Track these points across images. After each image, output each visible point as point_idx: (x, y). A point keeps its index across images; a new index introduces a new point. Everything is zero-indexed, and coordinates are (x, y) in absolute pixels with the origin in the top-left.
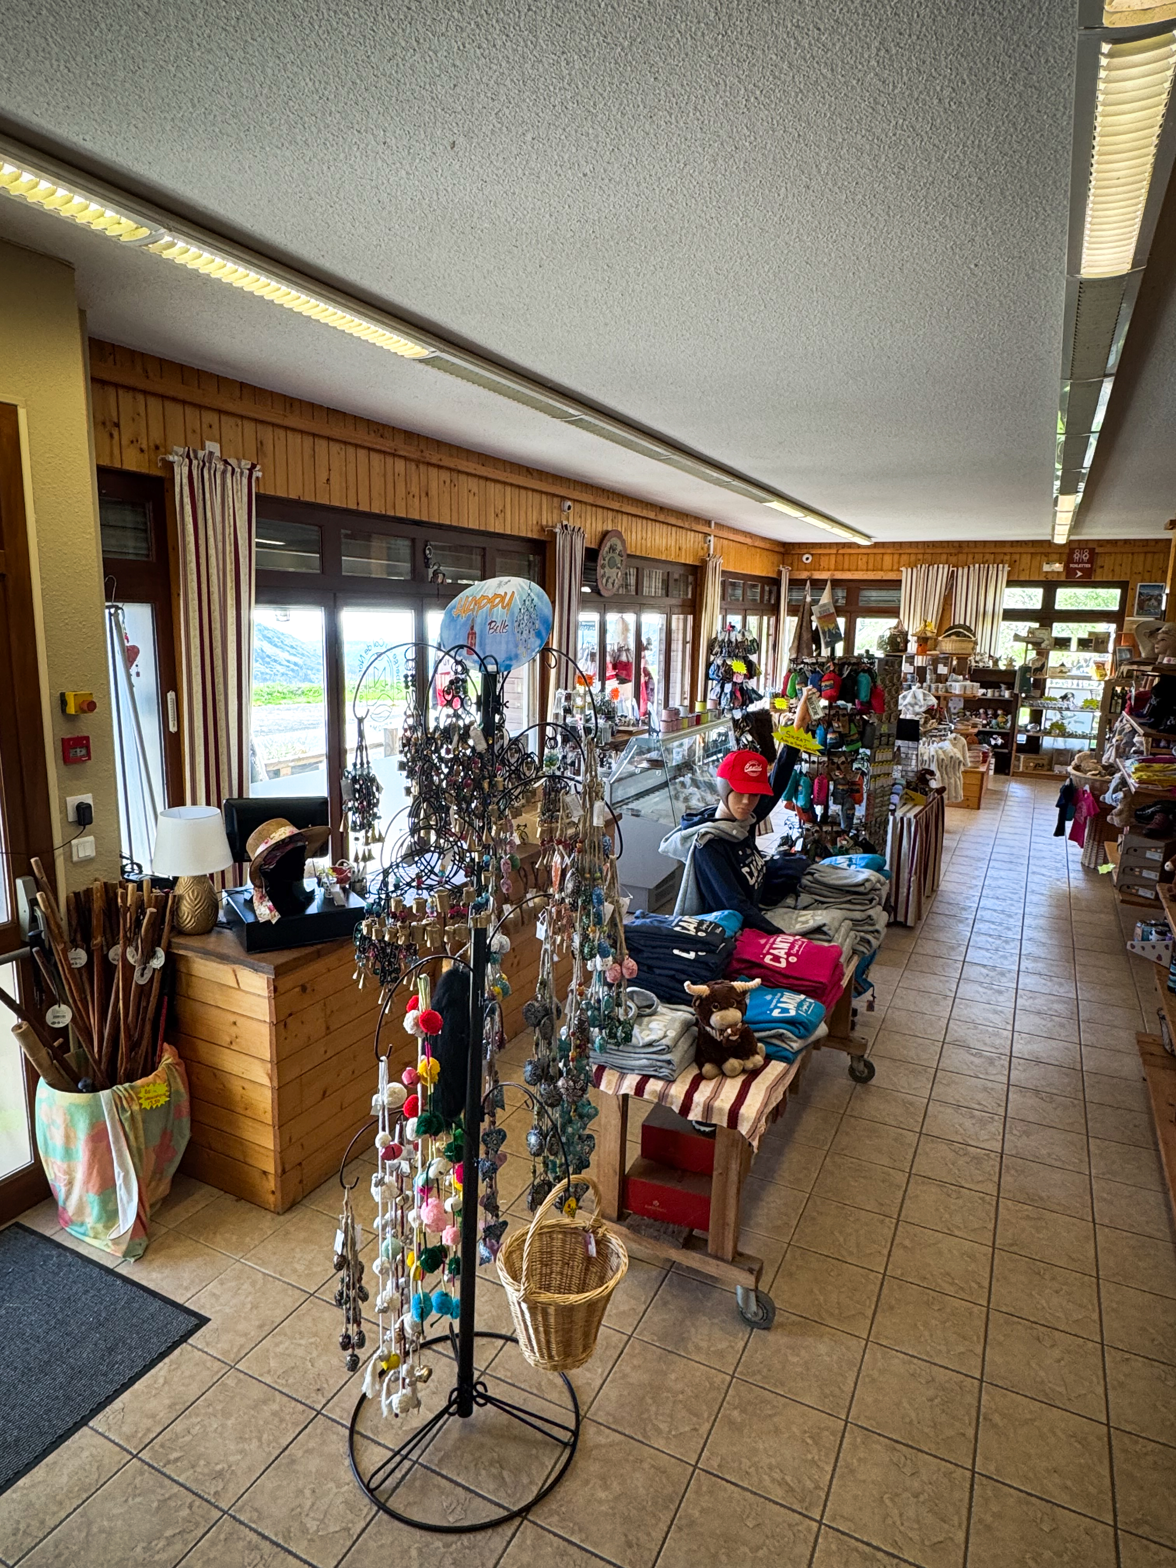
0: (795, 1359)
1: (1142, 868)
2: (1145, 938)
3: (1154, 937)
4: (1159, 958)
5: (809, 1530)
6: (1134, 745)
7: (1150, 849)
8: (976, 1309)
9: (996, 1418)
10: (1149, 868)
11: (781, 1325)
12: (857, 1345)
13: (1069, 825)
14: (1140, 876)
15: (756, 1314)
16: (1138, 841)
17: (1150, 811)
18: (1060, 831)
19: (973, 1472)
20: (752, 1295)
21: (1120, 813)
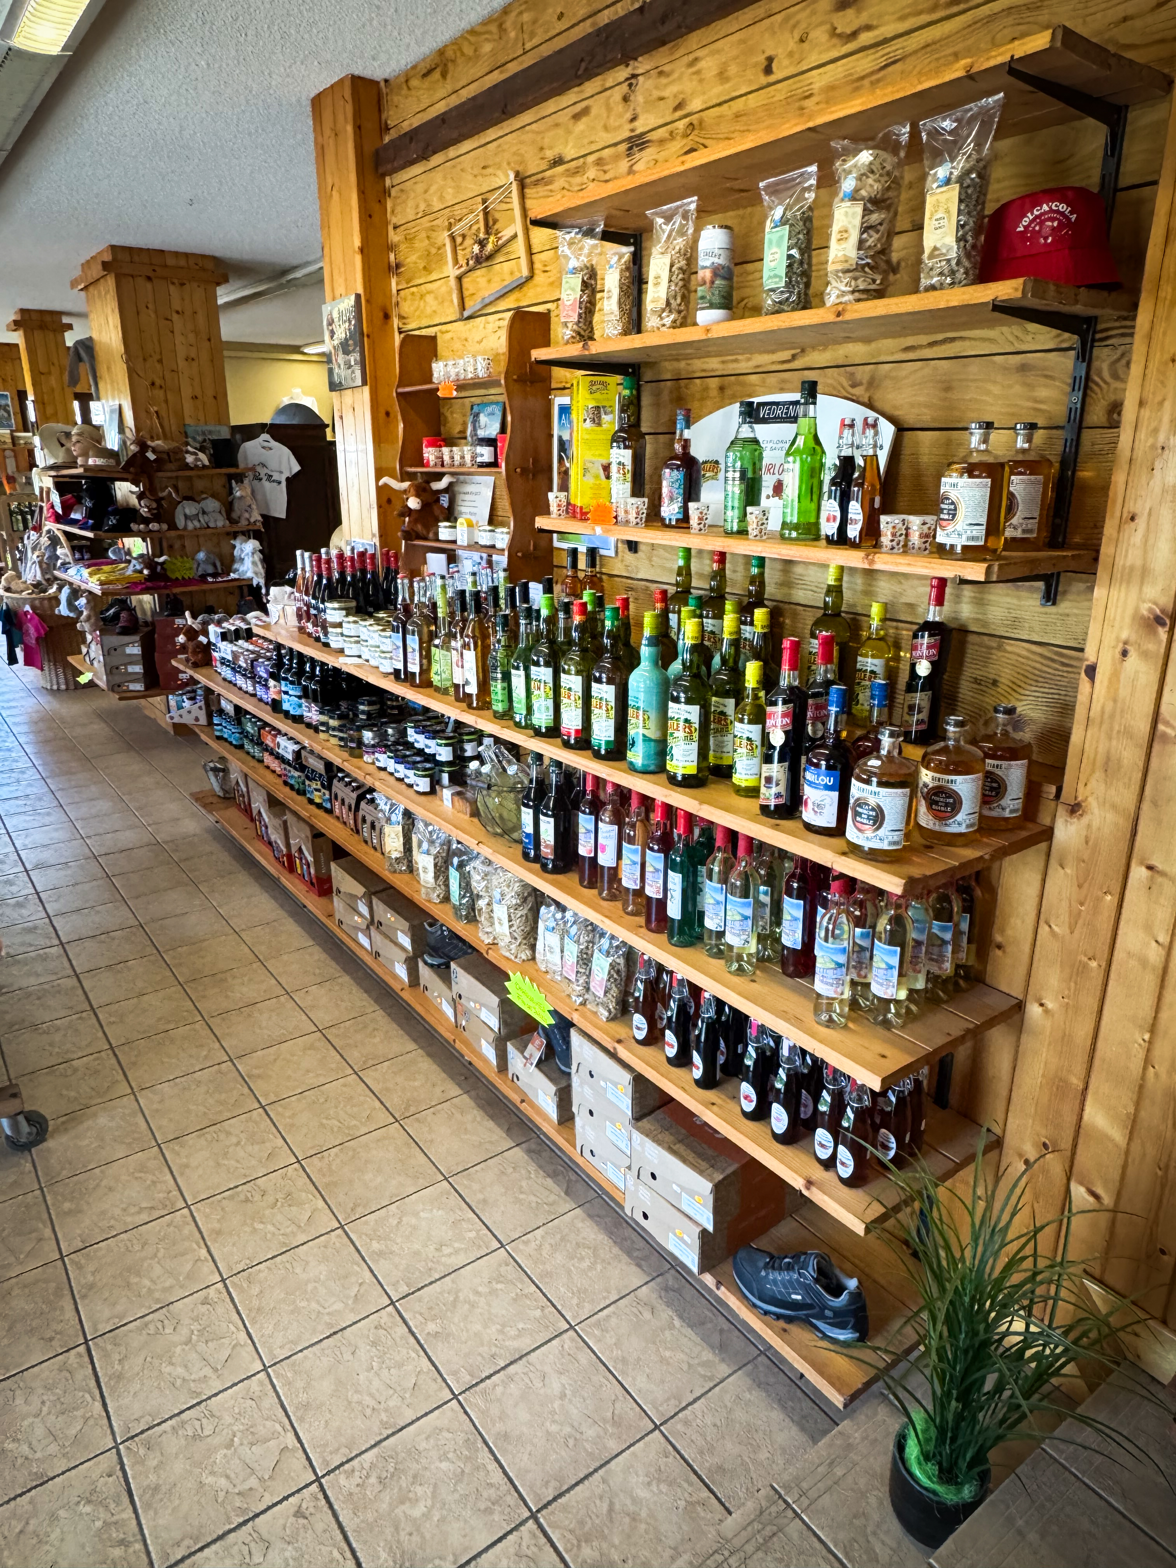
0: (86, 1142)
1: (126, 665)
2: (180, 707)
3: (187, 704)
4: (197, 719)
5: (185, 1217)
6: (58, 558)
7: (127, 645)
8: (197, 1026)
9: (255, 1072)
10: (131, 663)
11: (57, 1130)
12: (129, 1101)
13: (19, 653)
14: (127, 673)
15: (30, 1134)
16: (115, 640)
17: (112, 611)
18: (12, 659)
19: (263, 1107)
20: (21, 1118)
21: (88, 618)
